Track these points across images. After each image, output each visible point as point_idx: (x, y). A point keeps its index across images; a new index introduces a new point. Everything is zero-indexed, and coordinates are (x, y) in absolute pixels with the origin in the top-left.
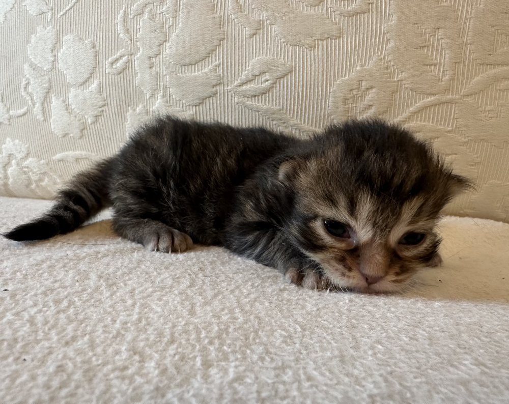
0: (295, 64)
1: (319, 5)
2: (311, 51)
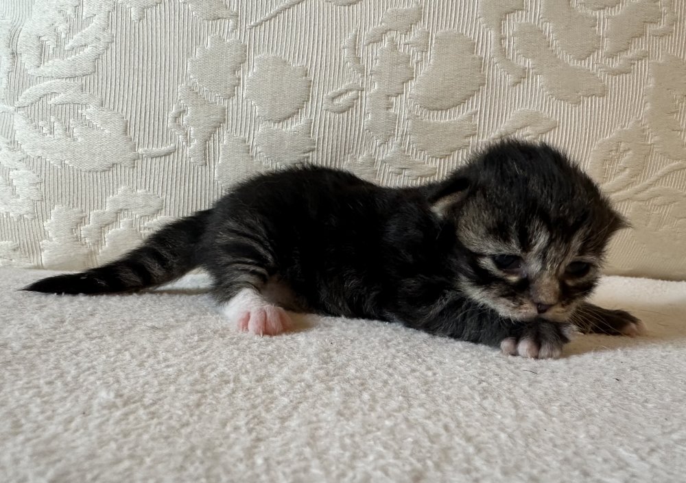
0: (560, 120)
1: (585, 59)
2: (575, 107)
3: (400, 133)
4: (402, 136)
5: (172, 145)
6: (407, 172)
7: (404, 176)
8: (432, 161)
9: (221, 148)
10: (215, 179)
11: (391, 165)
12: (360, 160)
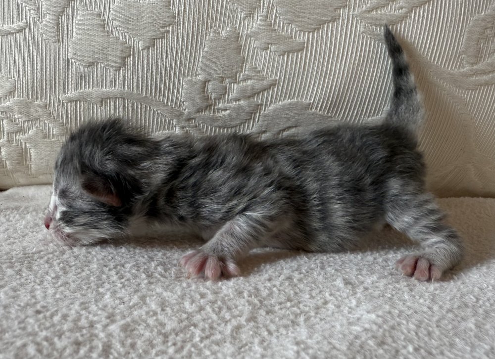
3: (266, 5)
4: (268, 8)
5: (23, 21)
6: (273, 48)
7: (270, 52)
8: (300, 35)
9: (75, 24)
10: (69, 57)
11: (257, 40)
12: (223, 34)
